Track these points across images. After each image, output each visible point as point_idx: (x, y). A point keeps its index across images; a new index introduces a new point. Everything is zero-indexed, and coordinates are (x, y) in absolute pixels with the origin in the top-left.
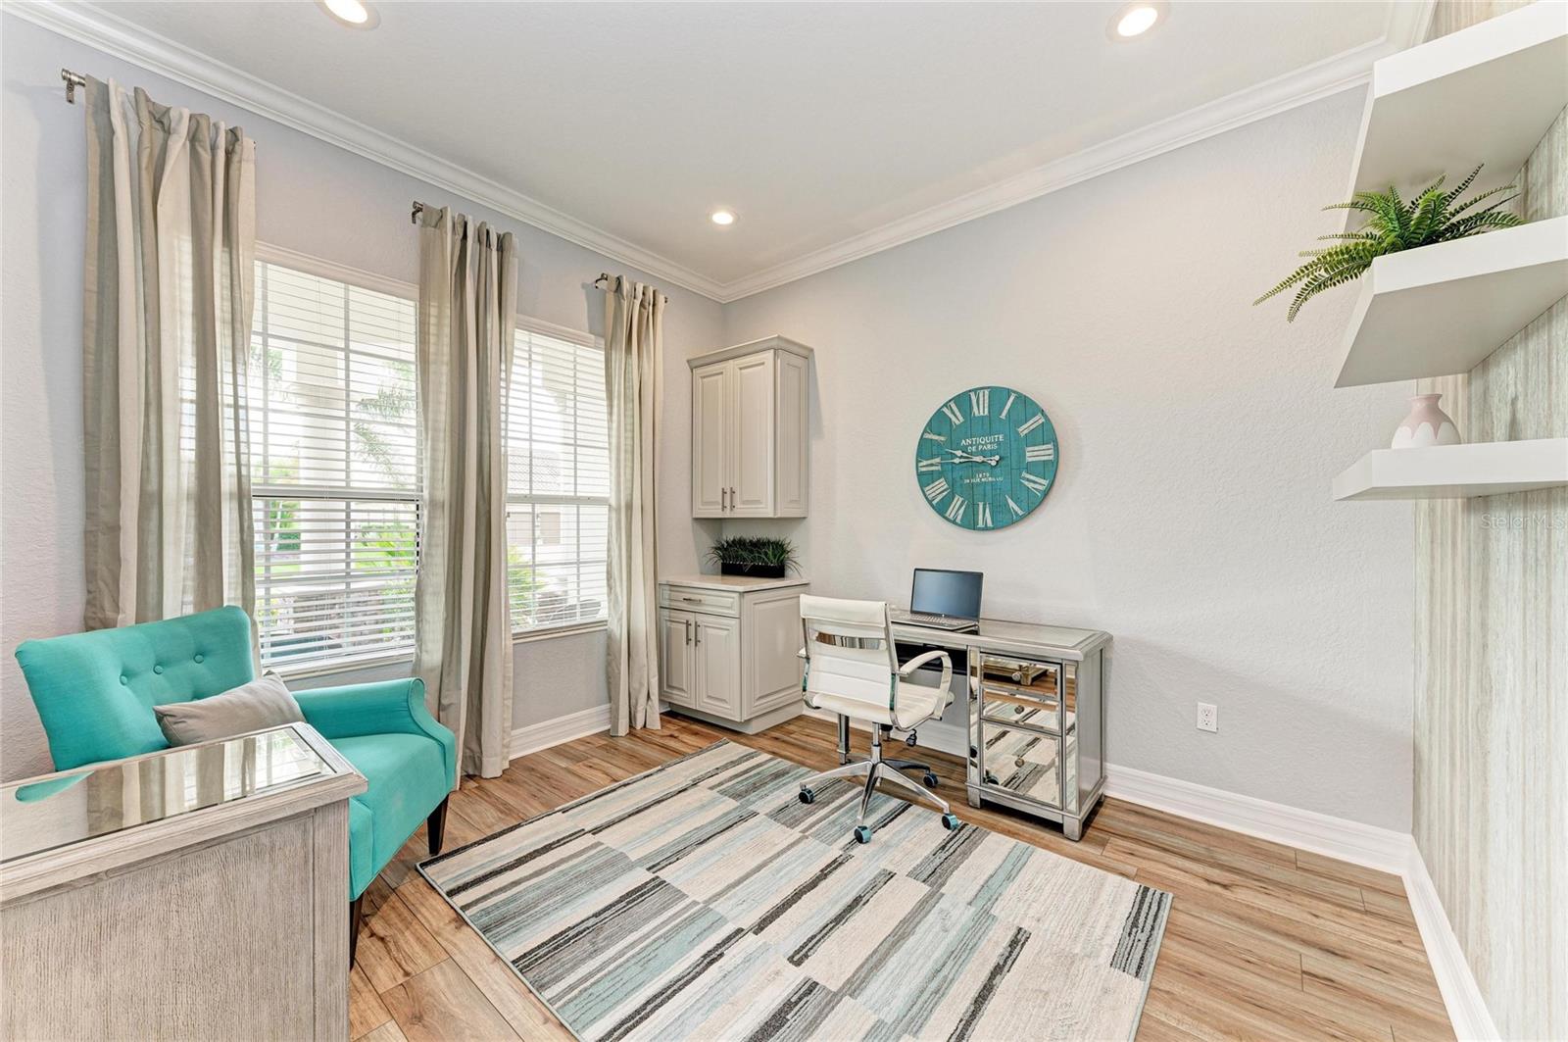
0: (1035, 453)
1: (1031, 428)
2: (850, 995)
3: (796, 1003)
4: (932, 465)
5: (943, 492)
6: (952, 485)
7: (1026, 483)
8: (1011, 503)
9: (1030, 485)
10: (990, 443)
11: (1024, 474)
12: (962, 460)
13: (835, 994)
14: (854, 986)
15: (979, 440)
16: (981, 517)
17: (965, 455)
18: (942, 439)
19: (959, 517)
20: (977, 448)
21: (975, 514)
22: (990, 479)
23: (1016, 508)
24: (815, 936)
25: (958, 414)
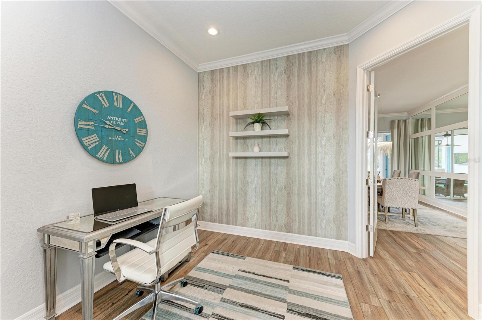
0: (141, 132)
1: (140, 120)
2: (286, 300)
3: (298, 312)
4: (88, 125)
5: (95, 142)
6: (101, 139)
7: (137, 143)
8: (131, 152)
9: (138, 144)
10: (122, 122)
11: (136, 140)
12: (110, 127)
13: (288, 304)
14: (283, 300)
15: (117, 119)
16: (117, 157)
17: (111, 124)
18: (96, 111)
19: (105, 157)
20: (116, 123)
21: (114, 156)
22: (122, 139)
23: (133, 154)
24: (269, 314)
25: (106, 102)
